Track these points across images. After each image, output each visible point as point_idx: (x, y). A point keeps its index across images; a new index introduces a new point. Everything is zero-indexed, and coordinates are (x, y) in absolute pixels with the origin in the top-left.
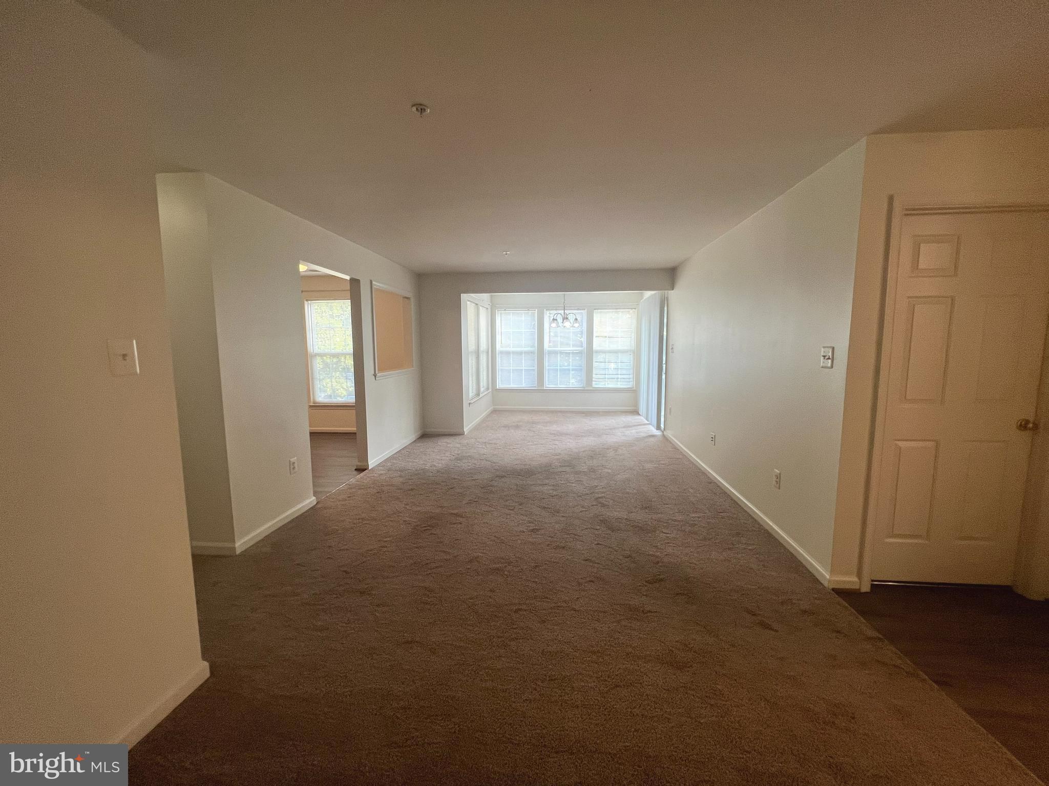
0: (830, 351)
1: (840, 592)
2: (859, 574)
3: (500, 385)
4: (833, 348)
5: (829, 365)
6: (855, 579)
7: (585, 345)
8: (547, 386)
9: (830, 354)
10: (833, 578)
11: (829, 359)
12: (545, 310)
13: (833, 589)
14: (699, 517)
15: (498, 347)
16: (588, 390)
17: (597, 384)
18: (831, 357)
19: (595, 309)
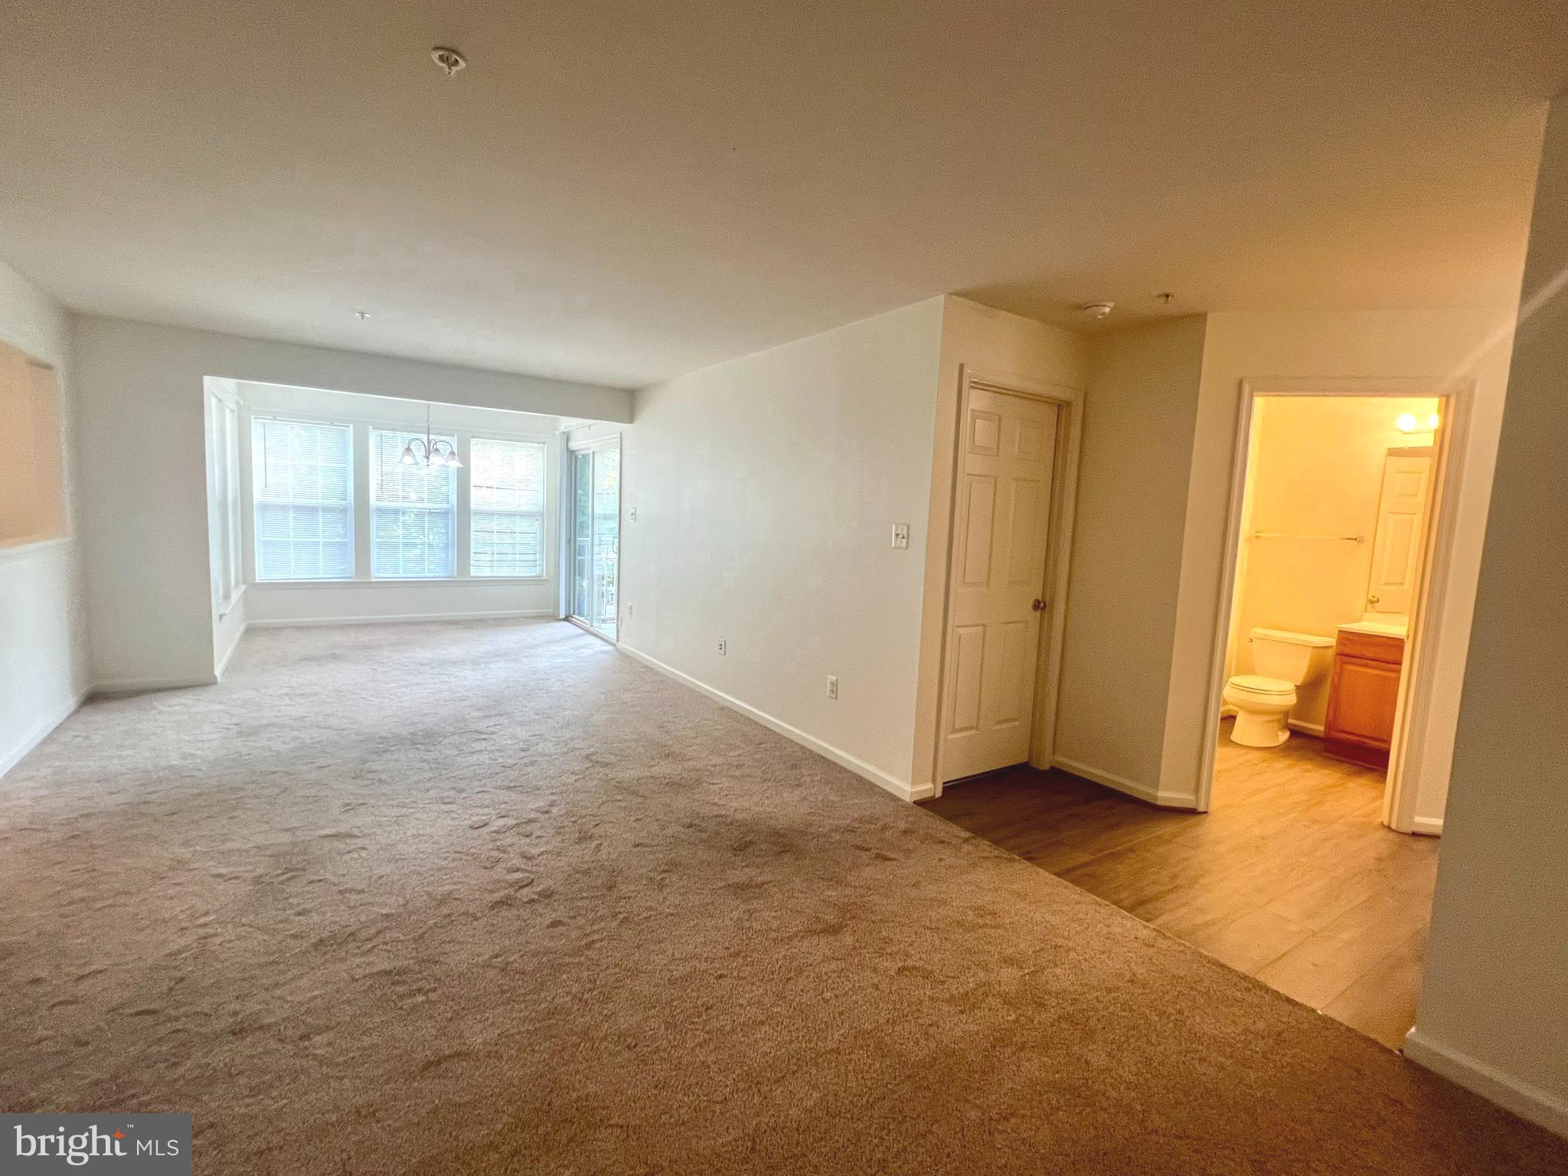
0: (905, 528)
1: (921, 803)
2: (934, 781)
3: (261, 575)
4: (908, 526)
5: (904, 544)
6: (930, 786)
7: (454, 498)
8: (377, 575)
9: (905, 532)
10: (914, 790)
11: (903, 537)
12: (371, 427)
13: (914, 802)
14: (740, 755)
15: (257, 497)
16: (462, 581)
17: (479, 569)
18: (905, 536)
19: (473, 437)
